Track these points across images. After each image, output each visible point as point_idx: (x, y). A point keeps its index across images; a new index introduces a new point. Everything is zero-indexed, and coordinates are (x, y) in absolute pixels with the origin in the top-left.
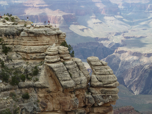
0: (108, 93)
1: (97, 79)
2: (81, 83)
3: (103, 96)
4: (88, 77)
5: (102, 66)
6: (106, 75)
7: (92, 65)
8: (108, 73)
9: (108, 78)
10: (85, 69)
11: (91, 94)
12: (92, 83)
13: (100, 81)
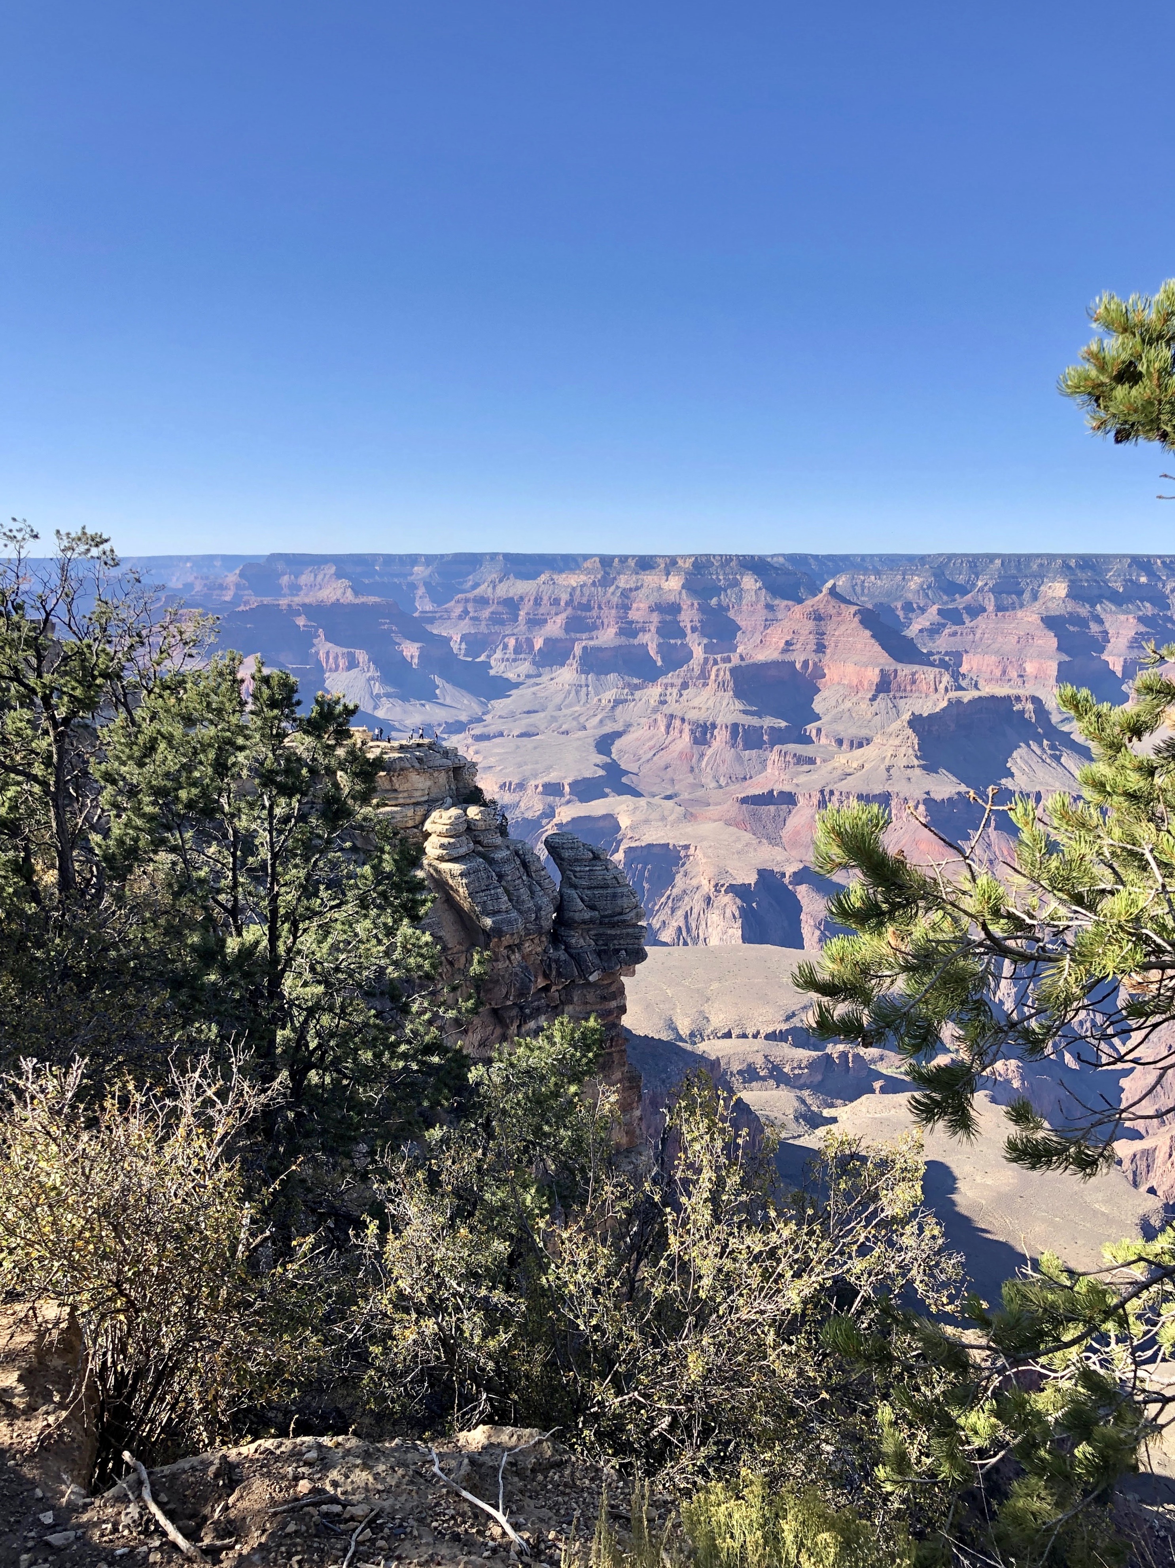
0: (616, 942)
1: (582, 900)
2: (537, 918)
3: (600, 951)
4: (555, 898)
5: (594, 862)
6: (606, 887)
7: (562, 859)
8: (614, 881)
9: (614, 896)
10: (543, 873)
11: (565, 950)
12: (568, 915)
13: (592, 908)
